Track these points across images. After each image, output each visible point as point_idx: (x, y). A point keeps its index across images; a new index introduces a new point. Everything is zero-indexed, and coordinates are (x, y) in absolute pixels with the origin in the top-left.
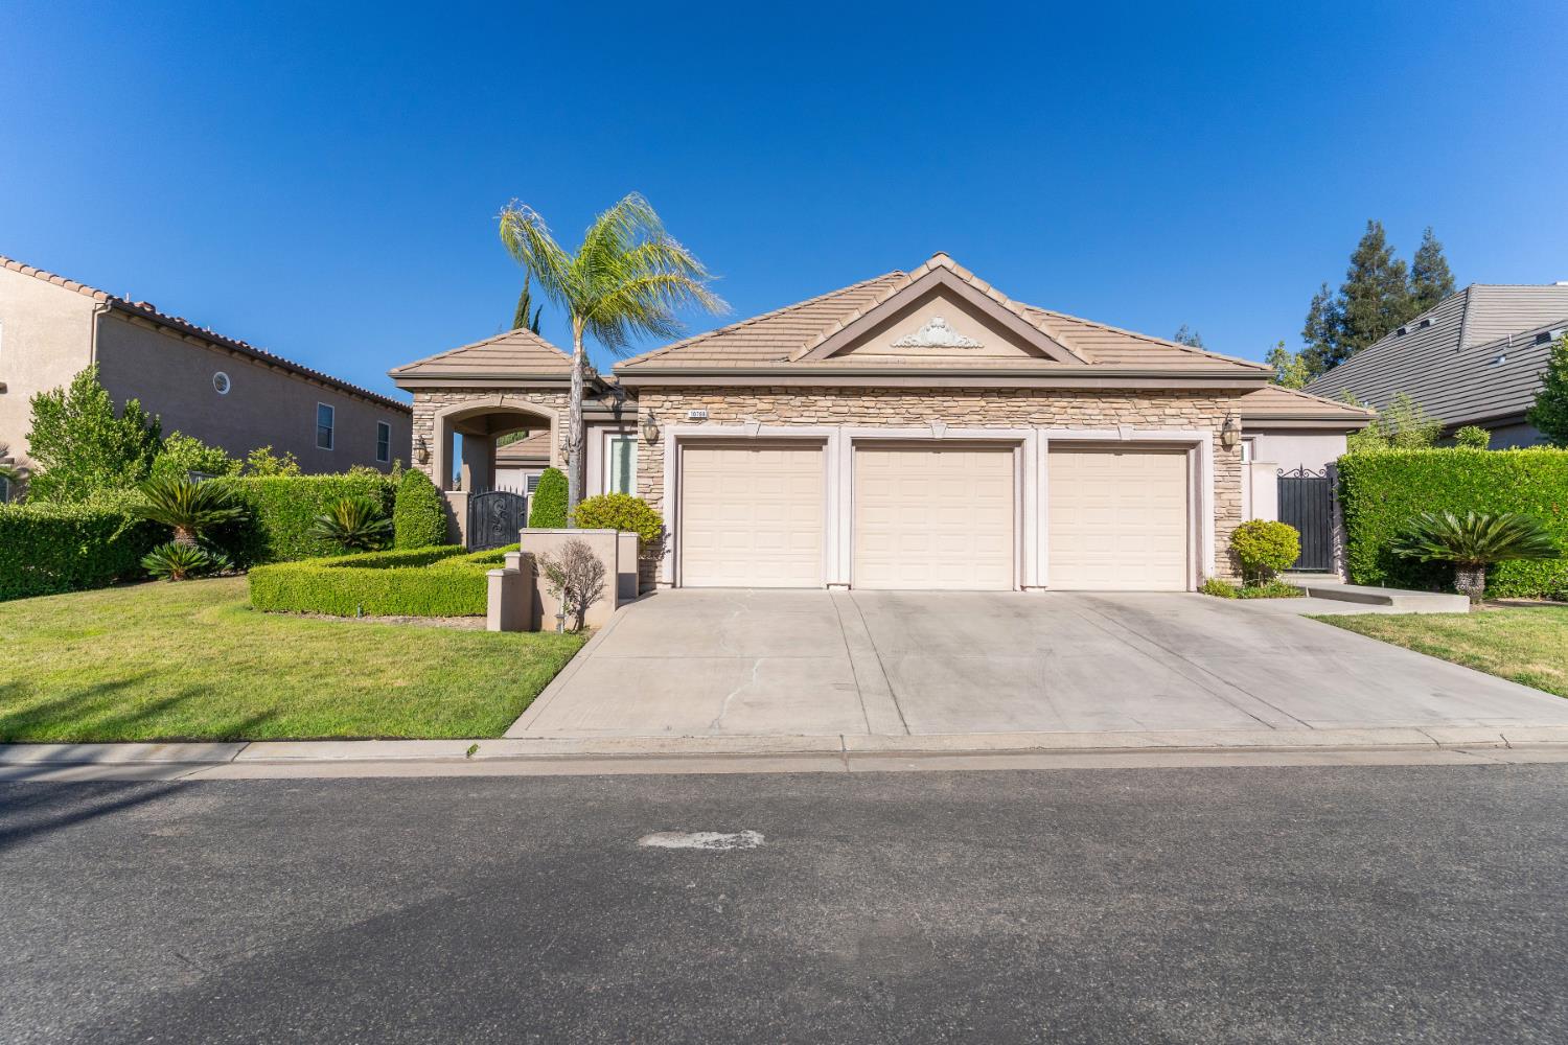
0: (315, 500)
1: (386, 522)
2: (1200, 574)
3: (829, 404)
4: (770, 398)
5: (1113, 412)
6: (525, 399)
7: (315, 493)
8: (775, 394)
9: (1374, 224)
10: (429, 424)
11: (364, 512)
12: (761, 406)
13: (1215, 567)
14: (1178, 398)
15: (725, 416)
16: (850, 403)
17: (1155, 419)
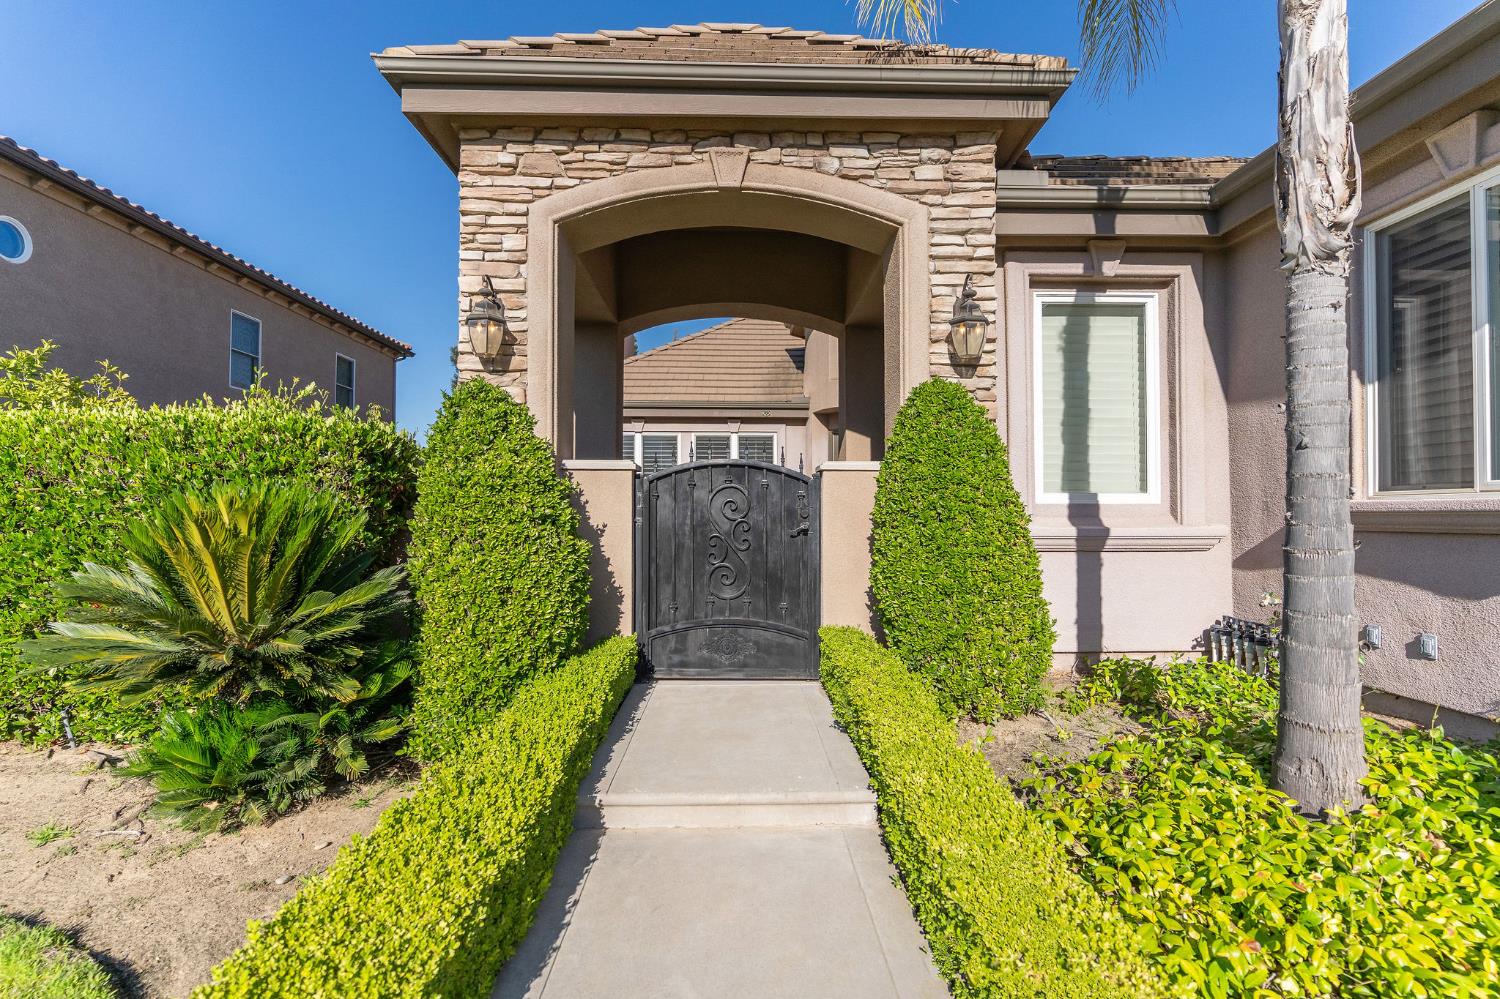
0: (114, 492)
1: (385, 579)
6: (817, 167)
7: (115, 469)
10: (512, 242)
11: (295, 546)
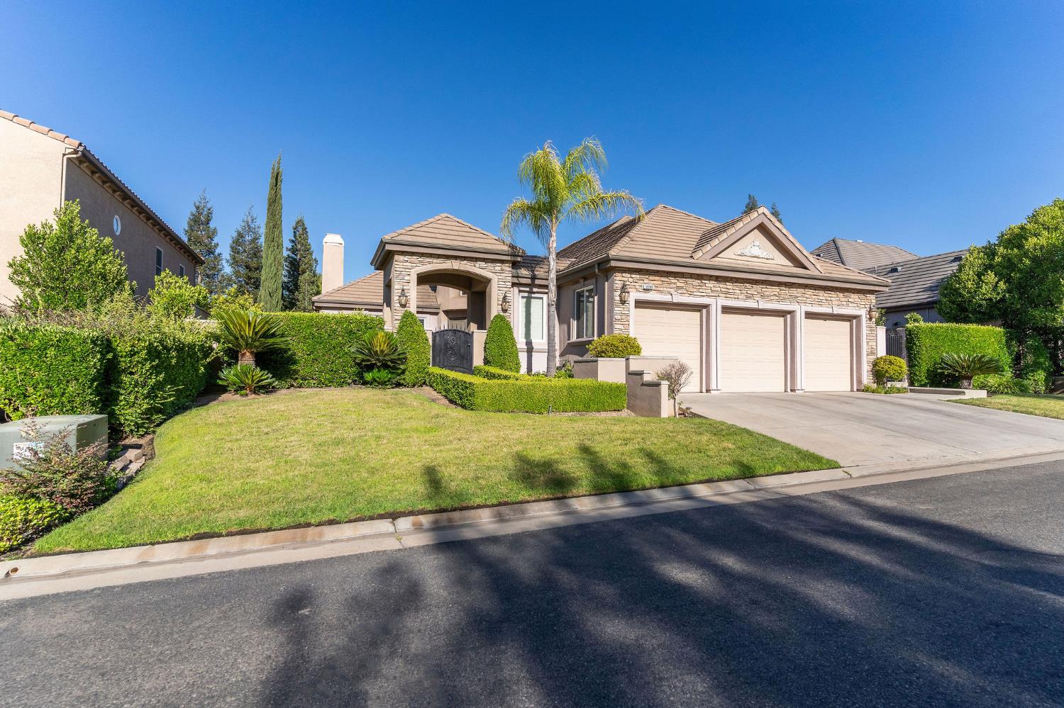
2: (859, 382)
3: (712, 285)
4: (682, 280)
5: (829, 299)
6: (474, 266)
8: (686, 278)
9: (752, 196)
10: (407, 278)
12: (679, 284)
13: (867, 379)
14: (853, 293)
15: (661, 289)
16: (721, 286)
17: (845, 303)
